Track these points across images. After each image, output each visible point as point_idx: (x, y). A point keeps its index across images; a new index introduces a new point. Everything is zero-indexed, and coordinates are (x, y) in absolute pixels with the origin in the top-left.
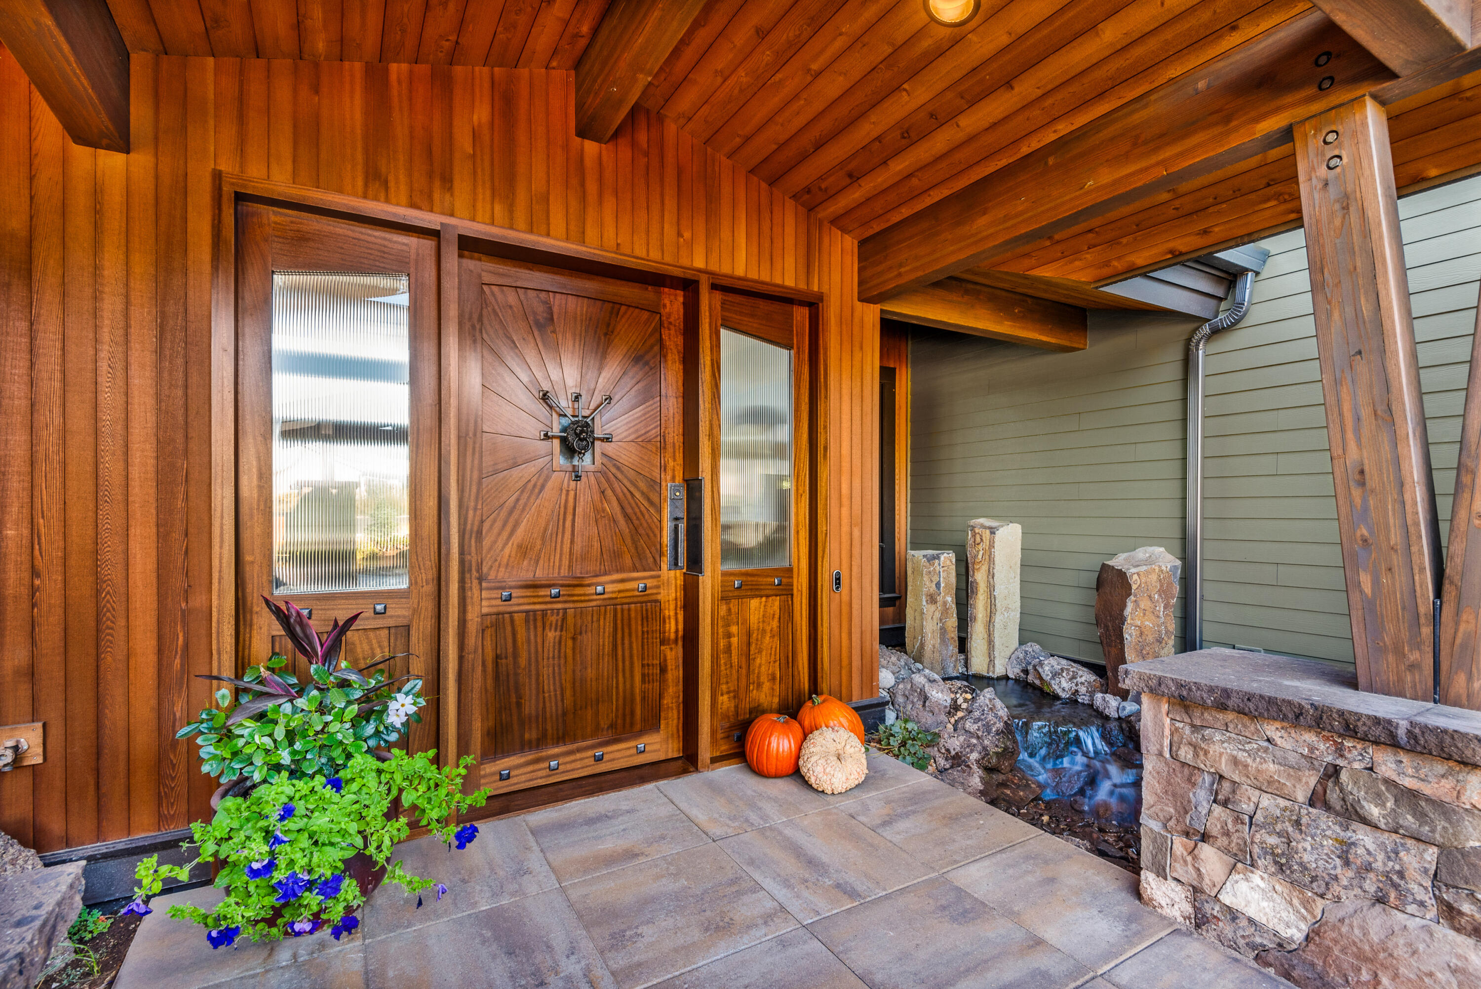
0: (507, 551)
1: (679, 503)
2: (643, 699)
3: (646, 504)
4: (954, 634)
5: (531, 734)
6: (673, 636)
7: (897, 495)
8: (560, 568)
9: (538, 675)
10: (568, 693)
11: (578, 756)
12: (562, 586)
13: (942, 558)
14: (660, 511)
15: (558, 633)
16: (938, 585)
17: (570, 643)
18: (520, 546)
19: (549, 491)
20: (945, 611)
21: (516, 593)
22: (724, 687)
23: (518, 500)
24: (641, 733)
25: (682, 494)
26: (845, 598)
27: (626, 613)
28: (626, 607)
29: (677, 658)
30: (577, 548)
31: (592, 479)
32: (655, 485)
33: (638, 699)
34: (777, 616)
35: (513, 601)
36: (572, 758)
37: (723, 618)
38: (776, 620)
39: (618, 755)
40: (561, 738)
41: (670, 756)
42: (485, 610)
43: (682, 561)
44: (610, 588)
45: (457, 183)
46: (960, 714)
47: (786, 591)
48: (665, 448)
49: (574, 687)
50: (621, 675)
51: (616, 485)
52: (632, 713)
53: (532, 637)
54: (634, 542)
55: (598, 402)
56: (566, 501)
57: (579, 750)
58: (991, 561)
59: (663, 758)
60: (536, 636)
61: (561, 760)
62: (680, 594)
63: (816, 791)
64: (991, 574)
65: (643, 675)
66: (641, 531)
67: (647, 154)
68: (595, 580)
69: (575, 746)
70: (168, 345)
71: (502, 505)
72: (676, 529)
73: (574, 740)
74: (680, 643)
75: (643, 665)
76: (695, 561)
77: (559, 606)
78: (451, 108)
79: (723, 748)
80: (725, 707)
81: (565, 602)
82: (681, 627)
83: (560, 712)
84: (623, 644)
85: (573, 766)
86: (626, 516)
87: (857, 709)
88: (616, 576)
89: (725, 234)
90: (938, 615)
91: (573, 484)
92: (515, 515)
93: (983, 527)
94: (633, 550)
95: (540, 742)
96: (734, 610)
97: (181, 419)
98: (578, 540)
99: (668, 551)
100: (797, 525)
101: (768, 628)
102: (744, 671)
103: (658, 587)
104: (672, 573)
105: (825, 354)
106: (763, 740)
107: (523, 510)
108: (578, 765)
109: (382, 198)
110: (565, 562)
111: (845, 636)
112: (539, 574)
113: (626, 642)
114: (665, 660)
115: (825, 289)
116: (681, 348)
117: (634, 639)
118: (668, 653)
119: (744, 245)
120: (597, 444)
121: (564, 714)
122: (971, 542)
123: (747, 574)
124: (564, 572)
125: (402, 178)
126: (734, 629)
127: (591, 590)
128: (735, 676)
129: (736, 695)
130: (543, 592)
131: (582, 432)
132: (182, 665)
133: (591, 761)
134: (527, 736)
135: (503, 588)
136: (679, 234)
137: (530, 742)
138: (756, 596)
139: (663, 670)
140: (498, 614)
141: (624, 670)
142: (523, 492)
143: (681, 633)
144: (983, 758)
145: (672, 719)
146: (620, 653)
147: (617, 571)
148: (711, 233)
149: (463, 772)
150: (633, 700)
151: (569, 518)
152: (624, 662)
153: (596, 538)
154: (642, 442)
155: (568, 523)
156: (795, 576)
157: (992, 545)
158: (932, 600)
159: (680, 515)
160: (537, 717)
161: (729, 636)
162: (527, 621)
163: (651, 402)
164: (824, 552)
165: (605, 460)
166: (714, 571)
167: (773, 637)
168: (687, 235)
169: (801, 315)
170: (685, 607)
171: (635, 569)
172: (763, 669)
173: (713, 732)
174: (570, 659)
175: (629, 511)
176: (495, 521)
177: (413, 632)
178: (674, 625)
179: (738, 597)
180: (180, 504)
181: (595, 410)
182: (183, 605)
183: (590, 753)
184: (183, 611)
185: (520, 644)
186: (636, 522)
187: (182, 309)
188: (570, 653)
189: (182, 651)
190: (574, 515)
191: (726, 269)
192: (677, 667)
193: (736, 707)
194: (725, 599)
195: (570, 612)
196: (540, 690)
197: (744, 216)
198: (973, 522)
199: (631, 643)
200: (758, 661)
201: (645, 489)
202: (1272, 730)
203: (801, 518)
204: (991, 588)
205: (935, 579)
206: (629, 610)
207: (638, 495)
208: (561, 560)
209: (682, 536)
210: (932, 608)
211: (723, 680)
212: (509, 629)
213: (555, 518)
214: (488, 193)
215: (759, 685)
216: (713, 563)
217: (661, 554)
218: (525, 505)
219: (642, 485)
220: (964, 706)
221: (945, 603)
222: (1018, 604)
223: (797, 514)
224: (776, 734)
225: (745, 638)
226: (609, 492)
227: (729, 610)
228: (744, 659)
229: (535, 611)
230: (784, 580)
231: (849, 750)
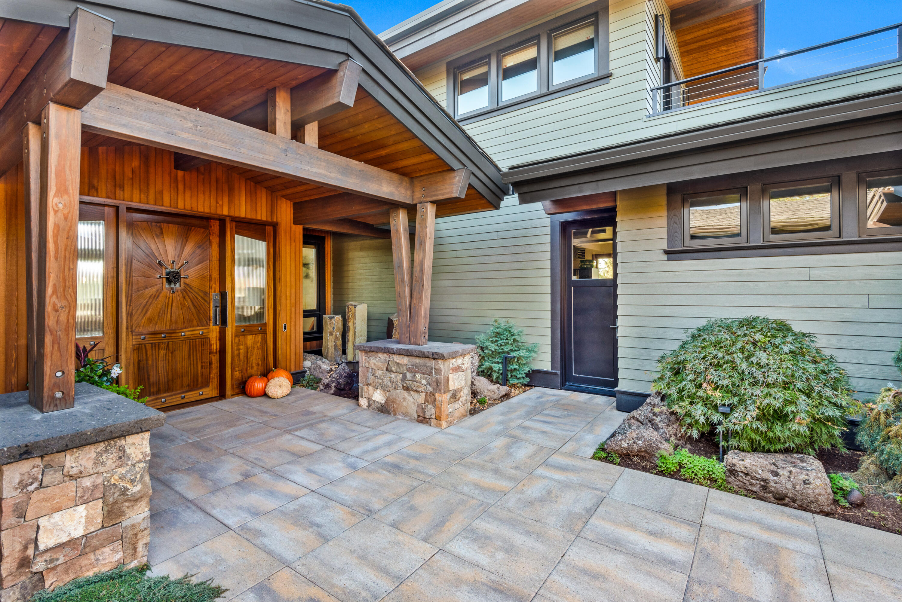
0: (143, 321)
1: (217, 301)
2: (202, 375)
3: (203, 301)
4: (340, 347)
5: (154, 389)
6: (215, 351)
7: (326, 291)
8: (166, 326)
9: (156, 367)
10: (170, 373)
11: (174, 397)
12: (167, 333)
13: (335, 318)
14: (209, 304)
15: (165, 351)
16: (334, 328)
17: (170, 355)
18: (149, 319)
19: (161, 298)
20: (336, 338)
21: (147, 336)
22: (237, 369)
23: (148, 301)
24: (201, 388)
25: (218, 297)
26: (288, 333)
27: (194, 343)
28: (194, 340)
29: (217, 359)
30: (174, 318)
31: (180, 293)
32: (207, 294)
33: (200, 375)
34: (260, 342)
35: (146, 339)
36: (172, 397)
37: (236, 343)
38: (259, 343)
39: (191, 396)
40: (167, 390)
41: (214, 396)
42: (134, 343)
43: (219, 322)
44: (187, 333)
45: (126, 188)
46: (332, 372)
47: (263, 332)
48: (211, 280)
49: (172, 372)
50: (192, 366)
51: (190, 295)
52: (197, 380)
53: (154, 353)
54: (198, 315)
55: (182, 263)
56: (169, 301)
57: (174, 395)
58: (354, 318)
59: (210, 396)
60: (155, 352)
61: (167, 399)
62: (218, 335)
63: (271, 398)
64: (354, 323)
65: (202, 366)
66: (201, 311)
67: (203, 174)
68: (181, 331)
69: (173, 393)
70: (10, 251)
71: (141, 304)
72: (216, 310)
73: (172, 391)
74: (218, 353)
75: (202, 362)
76: (224, 322)
77: (166, 341)
78: (124, 161)
79: (237, 391)
80: (237, 376)
81: (169, 339)
82: (218, 347)
83: (166, 381)
84: (193, 354)
85: (172, 401)
86: (194, 306)
87: (292, 374)
88: (190, 329)
89: (236, 202)
90: (333, 340)
91: (171, 295)
92: (146, 307)
93: (352, 305)
94: (197, 319)
95: (158, 392)
96: (241, 340)
97: (15, 277)
98: (174, 315)
99: (213, 319)
100: (268, 307)
101: (256, 346)
102: (245, 362)
103: (208, 332)
104: (214, 327)
105: (279, 244)
106: (252, 384)
107: (150, 305)
108: (174, 400)
109: (95, 194)
110: (168, 324)
111: (288, 348)
112: (157, 329)
113: (195, 354)
114: (212, 360)
115: (279, 220)
116: (218, 242)
117: (198, 352)
118: (213, 358)
119: (244, 206)
120: (182, 279)
121: (168, 381)
122: (347, 311)
123: (247, 326)
124: (168, 328)
125: (104, 187)
126: (241, 347)
127: (180, 334)
128: (242, 364)
129: (242, 371)
130: (158, 336)
131: (176, 275)
132: (15, 365)
133: (180, 399)
134: (152, 390)
135: (142, 335)
136: (217, 203)
137: (153, 392)
138: (250, 335)
139: (211, 363)
140: (139, 344)
141: (193, 364)
142: (150, 298)
143: (218, 350)
144: (337, 385)
145: (215, 382)
146: (192, 358)
147: (191, 327)
148: (231, 202)
149: (139, 391)
150: (197, 376)
151: (170, 307)
152: (193, 361)
153: (181, 315)
154: (202, 278)
155: (169, 310)
156: (267, 326)
157: (355, 312)
158: (331, 334)
159: (217, 305)
160: (156, 382)
161: (239, 349)
162: (152, 347)
163: (205, 262)
164: (279, 316)
165: (185, 286)
166: (232, 325)
167: (258, 349)
168: (220, 203)
169: (270, 229)
170: (220, 340)
171: (198, 326)
172: (254, 361)
173: (232, 386)
174: (171, 361)
175: (196, 304)
176: (138, 310)
177: (106, 352)
178: (215, 346)
179: (243, 335)
180: (14, 307)
181: (181, 267)
182: (15, 344)
183: (179, 396)
184: (15, 346)
185: (148, 356)
186: (199, 308)
187: (15, 238)
188: (170, 358)
189: (15, 361)
190: (172, 306)
191: (237, 215)
192: (217, 363)
193: (242, 376)
194: (237, 336)
195: (170, 343)
196: (158, 373)
197: (244, 196)
198: (348, 304)
199: (196, 354)
200: (252, 359)
201: (202, 296)
202: (380, 355)
203: (270, 304)
204: (354, 328)
205: (333, 326)
206: (196, 342)
207: (199, 298)
208: (166, 324)
209: (218, 313)
210: (332, 337)
211: (237, 366)
212: (144, 350)
213: (164, 308)
214: (138, 191)
215: (252, 368)
216: (232, 323)
217: (210, 320)
218: (151, 303)
219: (201, 294)
220: (334, 370)
221: (336, 335)
222: (366, 334)
223: (268, 303)
224: (257, 381)
225: (246, 350)
226: (187, 297)
227: (239, 340)
228: (245, 358)
229: (155, 343)
230: (263, 328)
231: (284, 383)
